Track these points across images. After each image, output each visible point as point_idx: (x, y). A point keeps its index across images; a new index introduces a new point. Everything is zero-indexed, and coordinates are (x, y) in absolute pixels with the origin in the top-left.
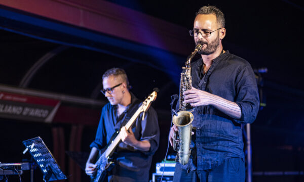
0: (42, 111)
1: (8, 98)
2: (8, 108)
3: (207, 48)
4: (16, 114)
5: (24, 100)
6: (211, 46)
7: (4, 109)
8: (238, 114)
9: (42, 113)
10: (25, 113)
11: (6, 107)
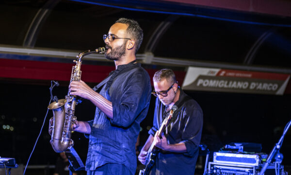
0: (271, 85)
1: (231, 74)
2: (232, 84)
3: (111, 53)
4: (242, 89)
5: (250, 75)
6: (115, 53)
7: (228, 84)
8: (111, 114)
9: (270, 87)
10: (251, 87)
11: (231, 83)
